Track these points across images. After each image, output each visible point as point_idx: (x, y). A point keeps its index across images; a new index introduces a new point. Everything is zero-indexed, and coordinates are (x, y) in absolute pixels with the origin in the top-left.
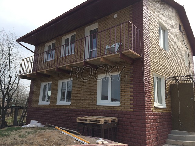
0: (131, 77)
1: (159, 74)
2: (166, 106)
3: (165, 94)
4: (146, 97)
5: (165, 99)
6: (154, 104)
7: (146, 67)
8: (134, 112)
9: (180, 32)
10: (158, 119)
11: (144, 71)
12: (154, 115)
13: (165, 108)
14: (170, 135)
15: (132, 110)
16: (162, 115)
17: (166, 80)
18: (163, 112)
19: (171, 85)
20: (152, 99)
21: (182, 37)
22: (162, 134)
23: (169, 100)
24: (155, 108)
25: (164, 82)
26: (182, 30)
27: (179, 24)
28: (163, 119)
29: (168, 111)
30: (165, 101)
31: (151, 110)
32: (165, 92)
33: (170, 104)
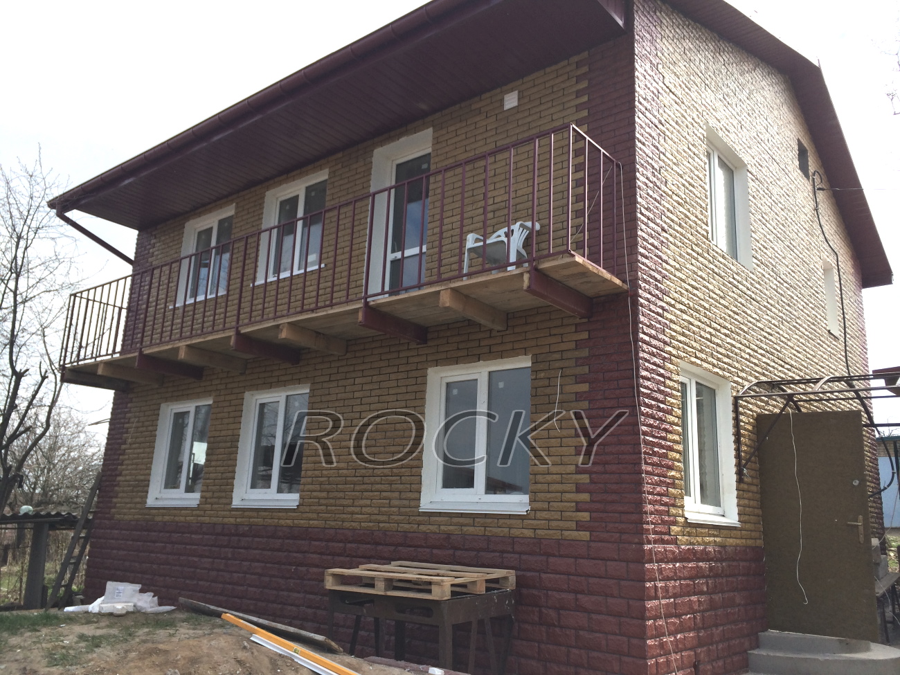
0: (579, 379)
1: (706, 369)
2: (737, 518)
3: (734, 461)
4: (647, 473)
5: (734, 484)
6: (682, 507)
7: (650, 336)
8: (593, 544)
9: (805, 181)
10: (703, 577)
11: (637, 354)
12: (684, 557)
13: (735, 528)
14: (755, 652)
15: (585, 535)
16: (721, 560)
17: (741, 398)
18: (723, 546)
19: (762, 421)
20: (674, 485)
21: (812, 204)
22: (720, 646)
23: (754, 488)
24: (687, 524)
25: (731, 408)
26: (811, 170)
27: (800, 144)
28: (725, 579)
29: (748, 541)
30: (736, 492)
31: (670, 535)
32: (734, 453)
33: (756, 510)
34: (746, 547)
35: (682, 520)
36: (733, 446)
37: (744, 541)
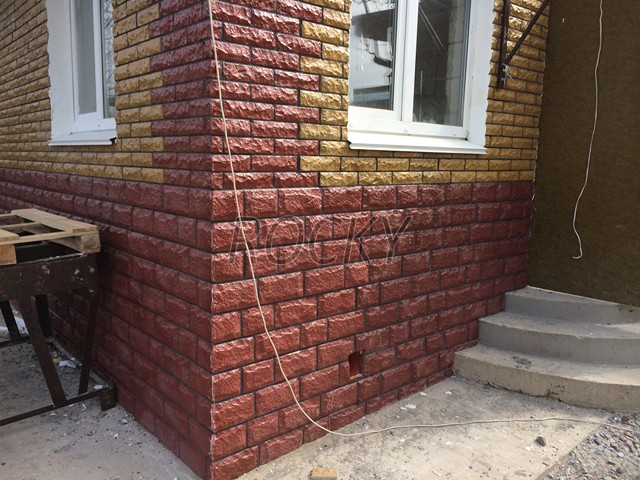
2: (483, 141)
3: (490, 53)
5: (486, 91)
6: (342, 124)
8: (168, 190)
12: (332, 206)
13: (477, 157)
15: (156, 174)
16: (424, 205)
23: (530, 98)
28: (440, 231)
29: (503, 174)
30: (486, 103)
31: (298, 170)
32: (491, 40)
33: (527, 129)
34: (497, 183)
35: (338, 145)
36: (492, 29)
37: (494, 175)
